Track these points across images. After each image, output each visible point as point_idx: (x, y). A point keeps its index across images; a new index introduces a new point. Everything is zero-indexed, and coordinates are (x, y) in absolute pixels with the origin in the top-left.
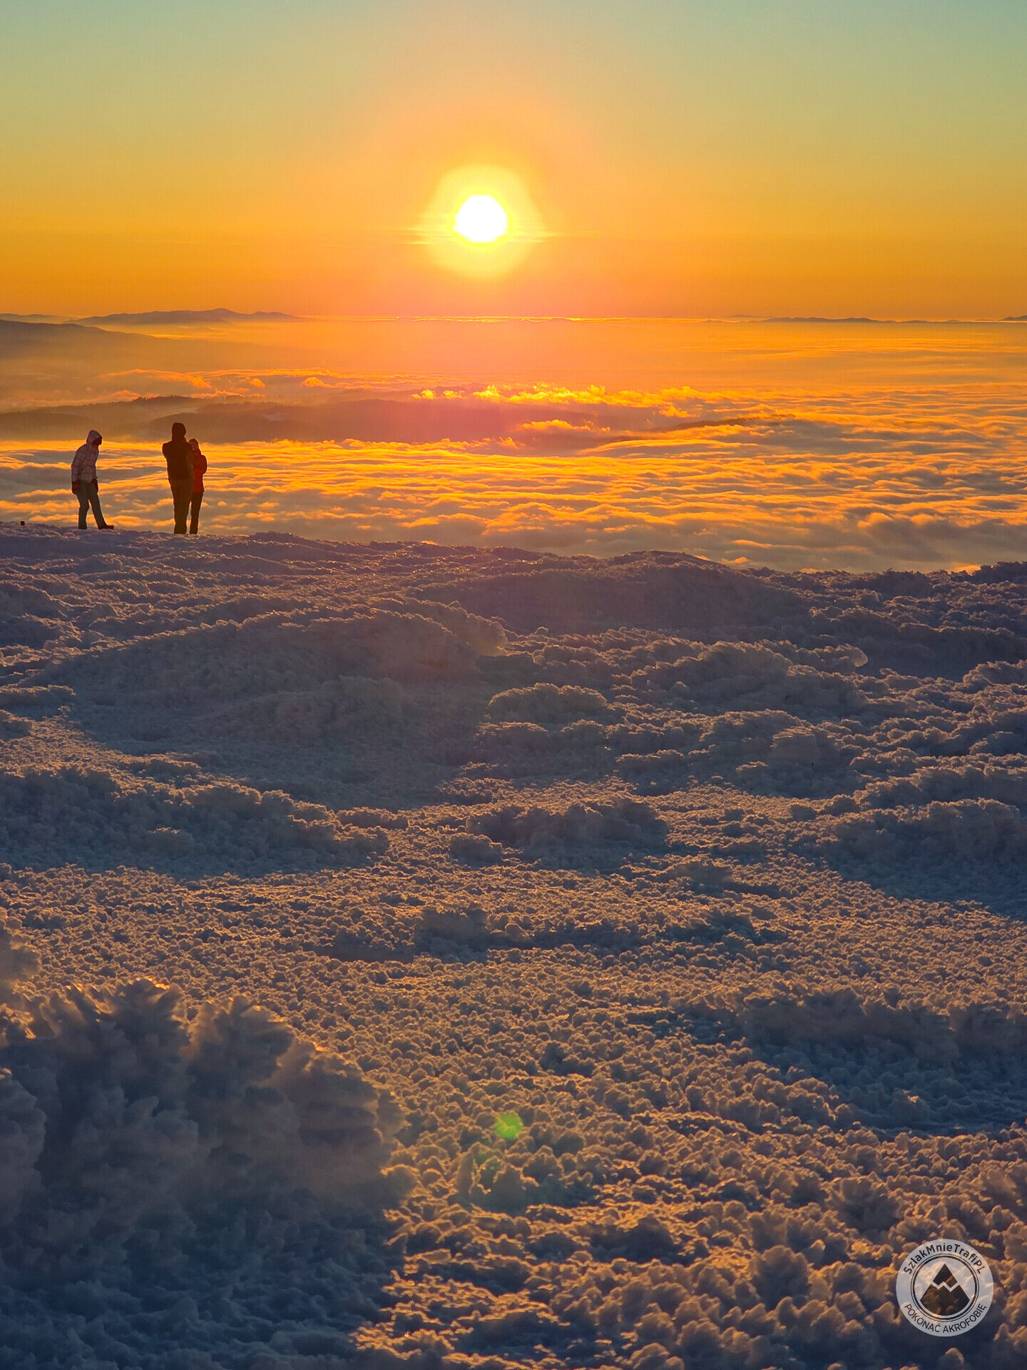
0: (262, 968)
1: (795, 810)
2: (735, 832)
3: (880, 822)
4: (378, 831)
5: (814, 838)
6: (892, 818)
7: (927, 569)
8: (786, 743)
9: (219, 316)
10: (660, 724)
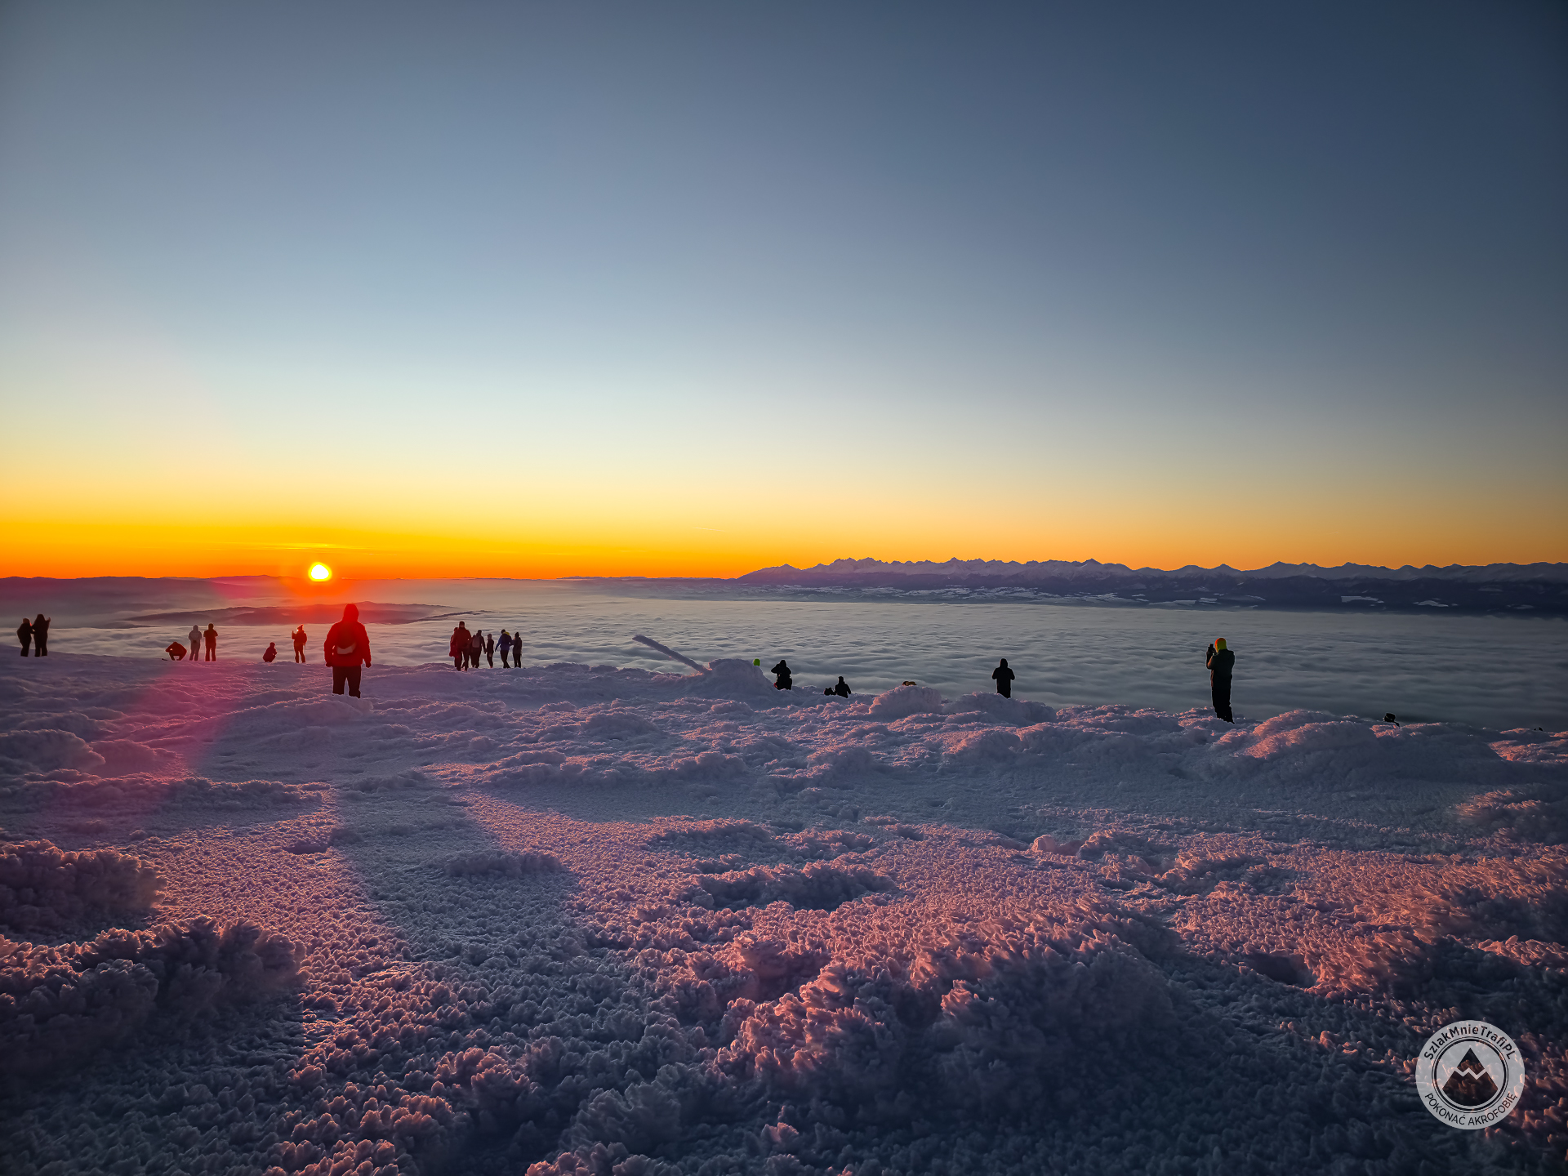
0: (265, 862)
1: (476, 770)
2: (453, 780)
3: (505, 773)
4: (318, 794)
5: (481, 781)
6: (509, 772)
8: (475, 743)
10: (428, 737)
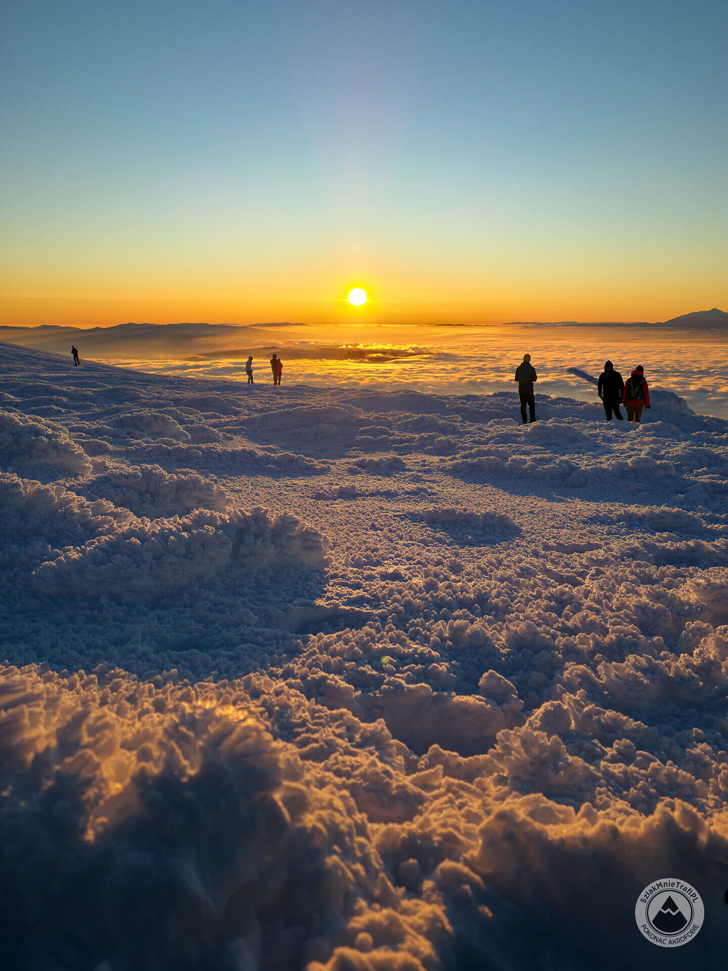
7: (478, 393)
9: (286, 324)
